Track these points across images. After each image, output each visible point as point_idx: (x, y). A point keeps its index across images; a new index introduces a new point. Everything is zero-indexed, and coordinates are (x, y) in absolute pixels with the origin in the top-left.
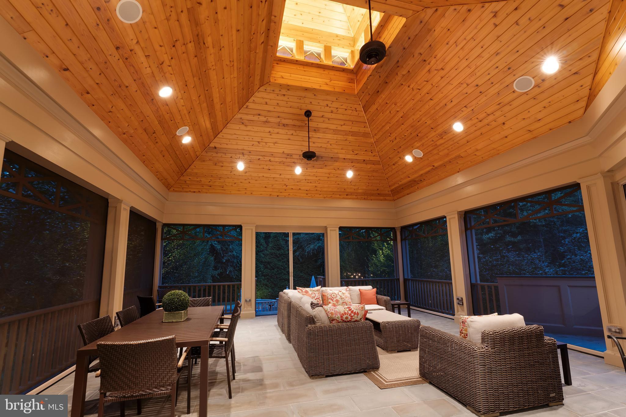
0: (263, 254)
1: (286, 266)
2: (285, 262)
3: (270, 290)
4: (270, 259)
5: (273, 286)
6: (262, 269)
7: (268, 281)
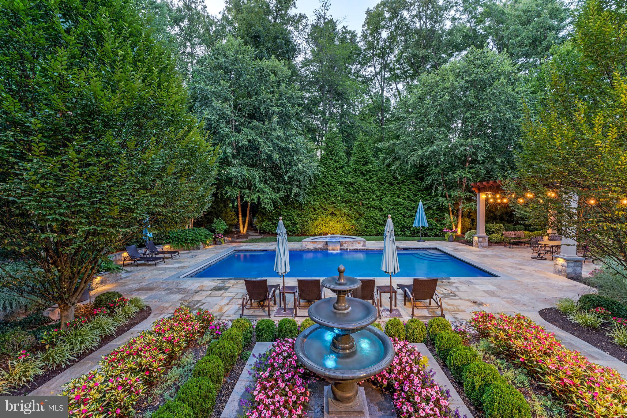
0: (343, 171)
1: (376, 188)
2: (374, 182)
3: (353, 222)
4: (352, 177)
5: (357, 216)
6: (342, 193)
7: (350, 210)
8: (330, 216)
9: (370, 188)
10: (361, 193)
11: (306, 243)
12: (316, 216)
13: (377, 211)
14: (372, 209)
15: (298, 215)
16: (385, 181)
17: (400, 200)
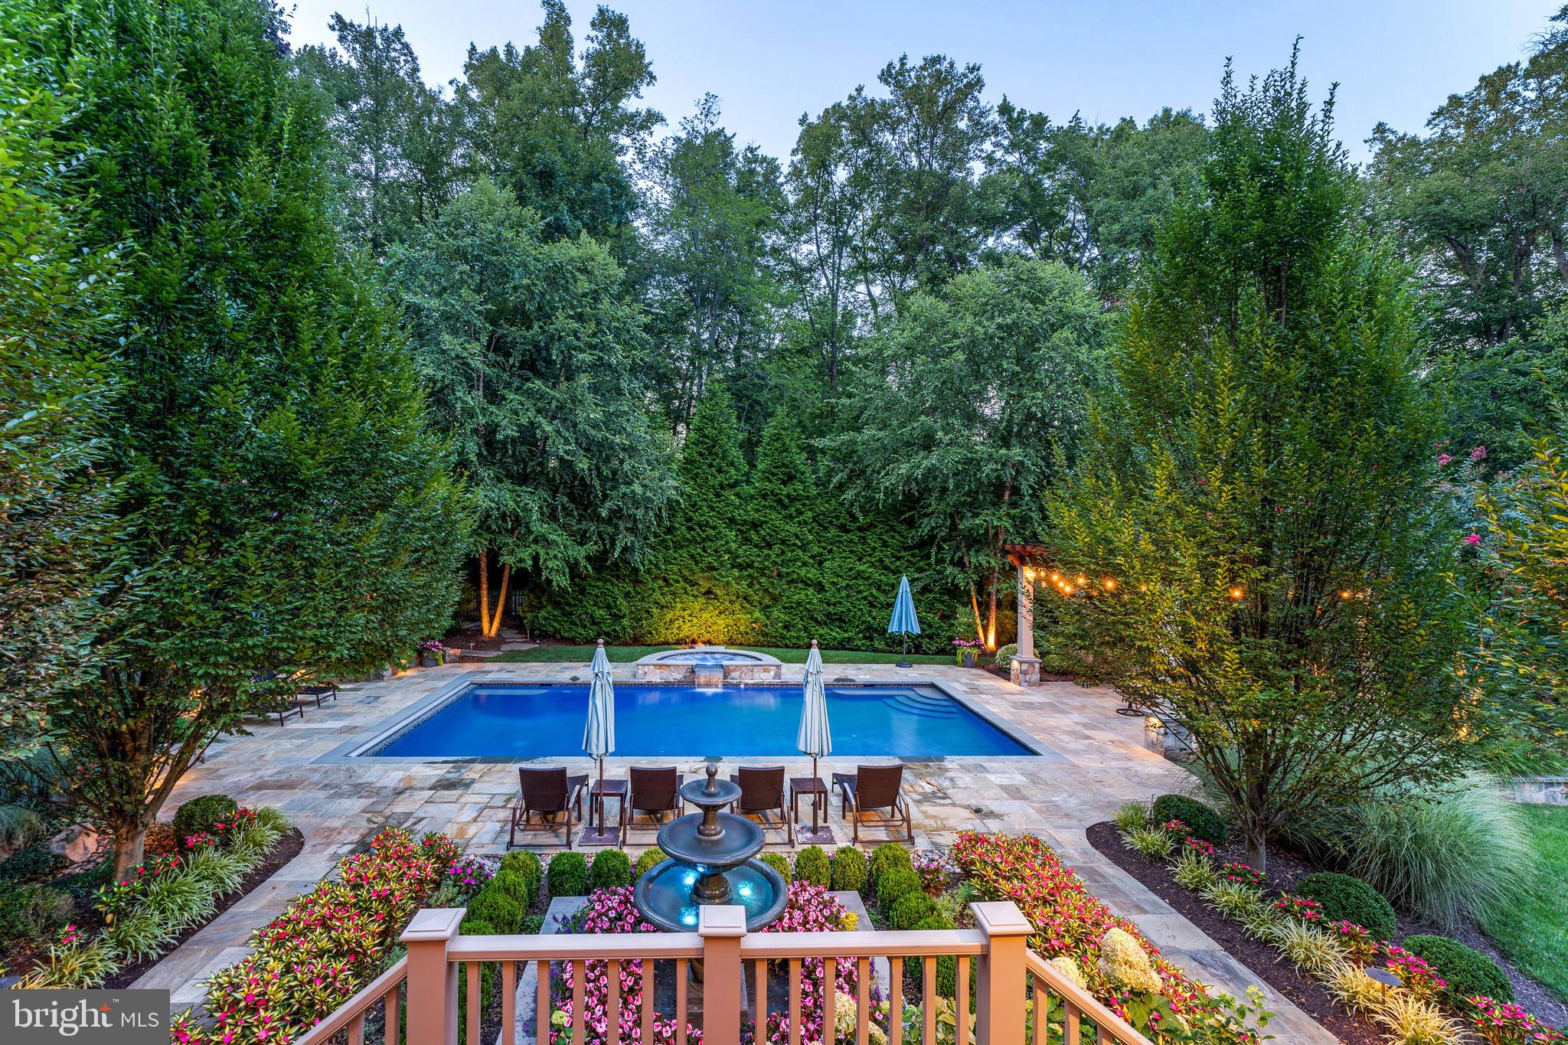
0: (738, 495)
1: (811, 538)
2: (806, 523)
3: (757, 614)
4: (757, 511)
5: (767, 601)
6: (734, 546)
7: (750, 586)
8: (702, 600)
9: (797, 536)
10: (777, 548)
11: (646, 669)
12: (669, 597)
13: (811, 590)
14: (800, 585)
15: (627, 595)
16: (831, 522)
17: (862, 568)
